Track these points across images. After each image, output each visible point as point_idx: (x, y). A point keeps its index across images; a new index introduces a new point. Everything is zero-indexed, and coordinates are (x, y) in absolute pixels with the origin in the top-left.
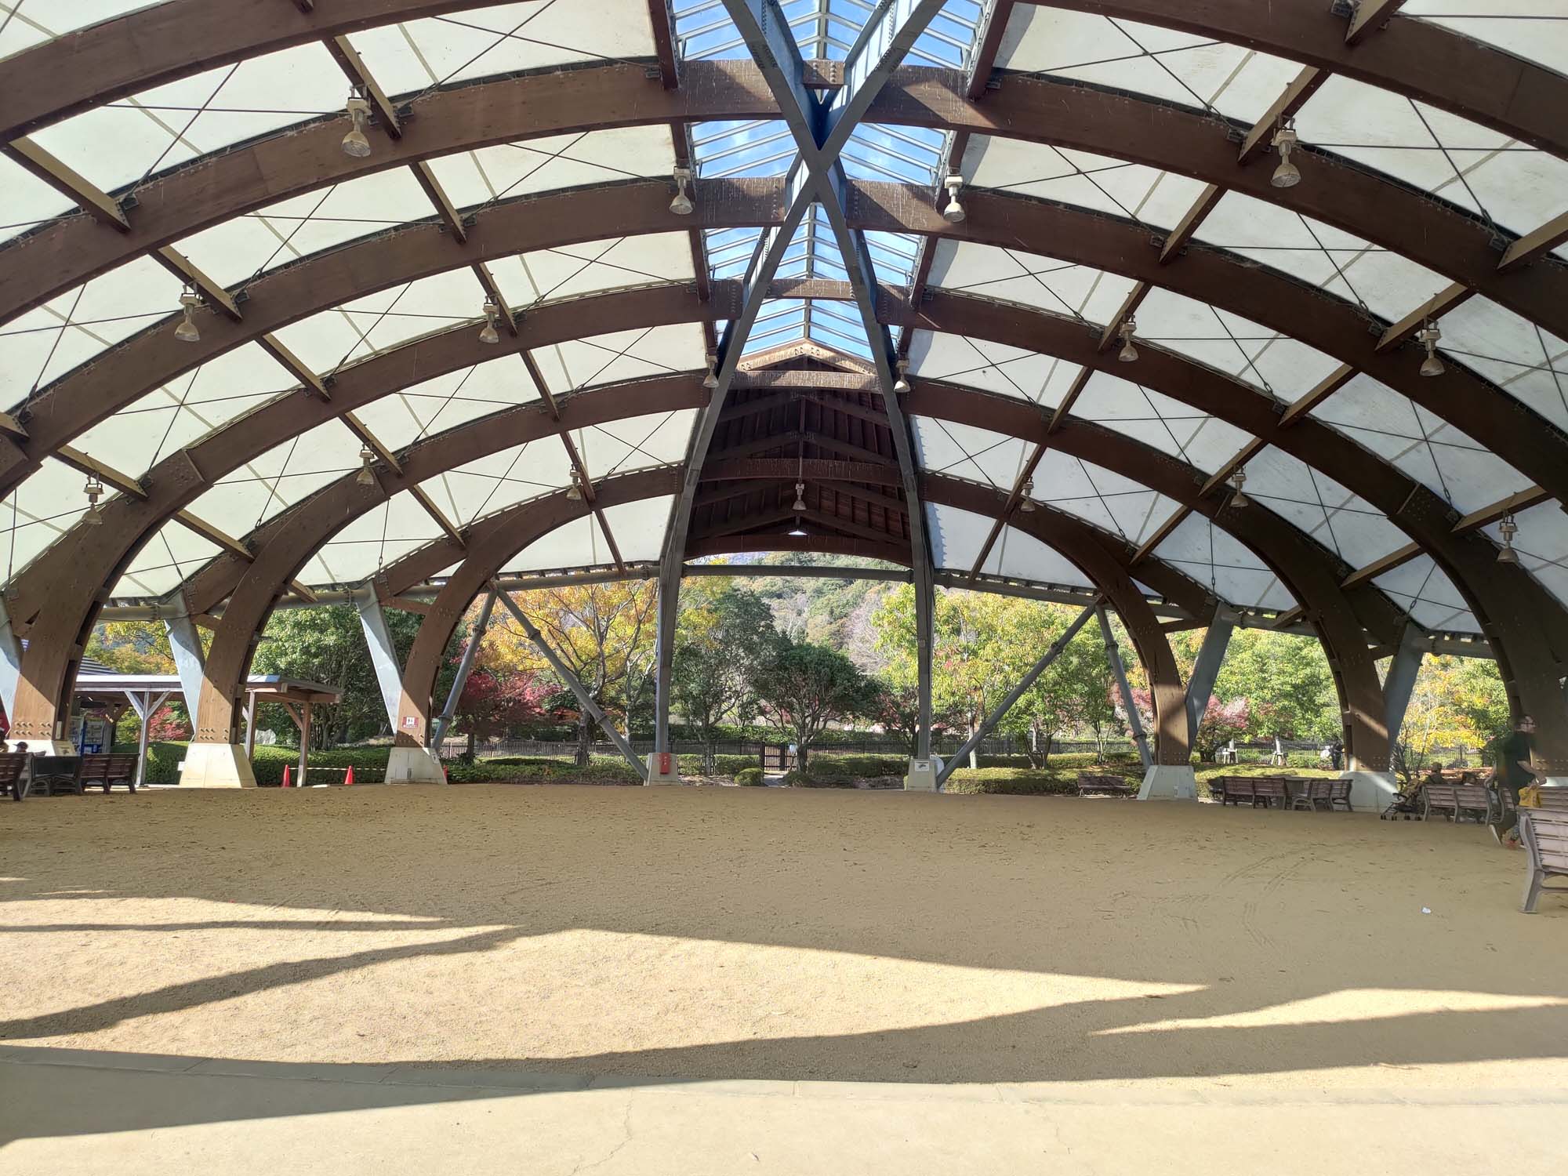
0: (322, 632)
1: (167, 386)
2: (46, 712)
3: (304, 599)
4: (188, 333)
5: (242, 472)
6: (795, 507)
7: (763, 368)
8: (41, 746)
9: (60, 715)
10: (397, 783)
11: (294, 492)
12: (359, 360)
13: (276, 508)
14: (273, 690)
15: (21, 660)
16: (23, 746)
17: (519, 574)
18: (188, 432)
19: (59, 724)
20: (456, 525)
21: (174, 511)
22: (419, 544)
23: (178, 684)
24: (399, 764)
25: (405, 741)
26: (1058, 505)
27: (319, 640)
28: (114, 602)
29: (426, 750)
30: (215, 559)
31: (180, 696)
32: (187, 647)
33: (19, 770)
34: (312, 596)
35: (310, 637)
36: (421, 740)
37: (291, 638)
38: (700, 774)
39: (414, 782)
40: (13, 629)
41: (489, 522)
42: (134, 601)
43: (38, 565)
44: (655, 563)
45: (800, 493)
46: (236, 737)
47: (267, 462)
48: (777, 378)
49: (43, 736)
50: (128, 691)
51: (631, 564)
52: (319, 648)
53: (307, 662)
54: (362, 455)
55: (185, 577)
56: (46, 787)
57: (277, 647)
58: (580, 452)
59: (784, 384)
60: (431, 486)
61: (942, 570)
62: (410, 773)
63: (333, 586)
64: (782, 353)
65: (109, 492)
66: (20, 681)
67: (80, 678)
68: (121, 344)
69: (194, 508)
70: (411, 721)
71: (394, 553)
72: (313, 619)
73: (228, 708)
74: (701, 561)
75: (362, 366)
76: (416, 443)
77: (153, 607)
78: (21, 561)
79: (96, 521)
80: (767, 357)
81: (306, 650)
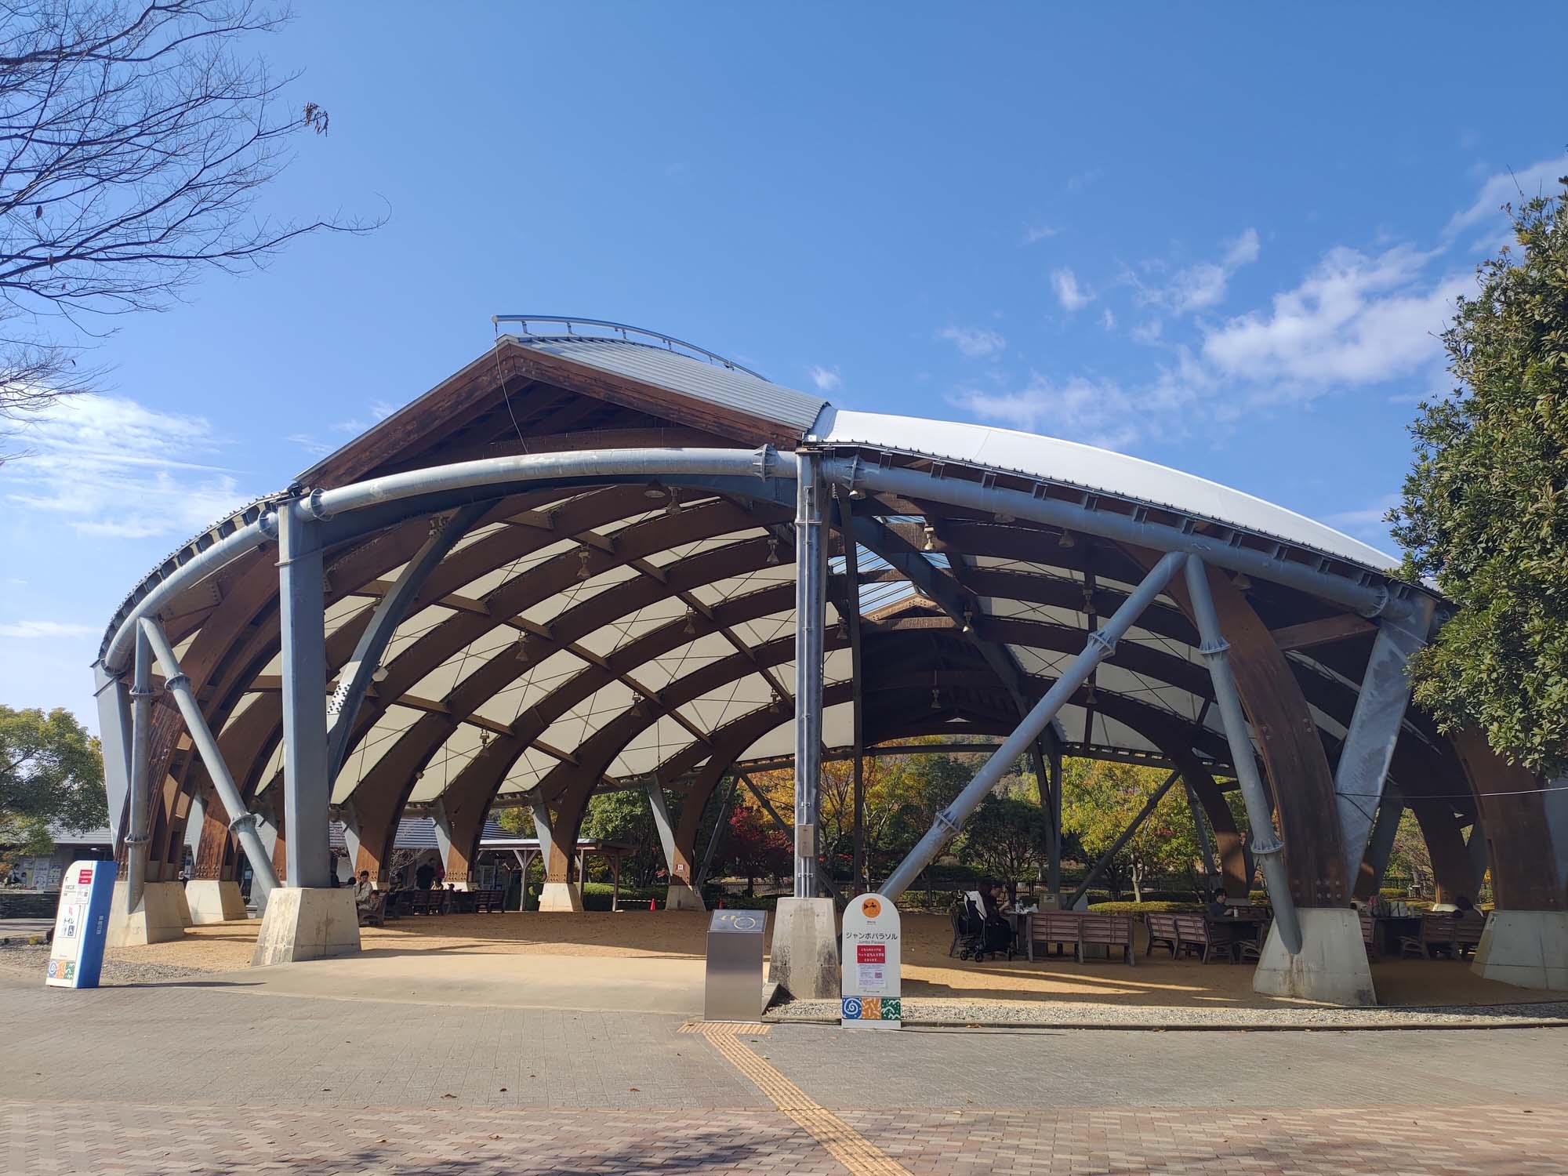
0: (633, 806)
1: (522, 676)
2: (464, 865)
3: (614, 785)
4: (521, 657)
5: (568, 715)
6: (933, 706)
7: (886, 618)
8: (462, 886)
9: (470, 868)
10: (670, 910)
11: (600, 722)
12: (626, 644)
13: (590, 732)
14: (593, 848)
15: (451, 834)
16: (452, 886)
17: (755, 761)
18: (535, 696)
19: (470, 873)
20: (705, 732)
21: (532, 741)
22: (684, 746)
23: (538, 845)
24: (673, 896)
25: (677, 881)
26: (1132, 694)
27: (632, 811)
28: (502, 796)
29: (690, 887)
30: (557, 766)
31: (540, 853)
32: (543, 822)
33: (443, 899)
34: (618, 785)
35: (626, 809)
36: (687, 881)
37: (615, 810)
38: (923, 906)
39: (682, 910)
40: (447, 817)
41: (727, 728)
42: (513, 794)
43: (460, 778)
44: (852, 747)
45: (936, 696)
46: (571, 880)
47: (581, 708)
48: (896, 624)
49: (462, 880)
50: (515, 850)
51: (835, 749)
52: (631, 816)
53: (624, 827)
54: (633, 699)
55: (541, 778)
56: (458, 909)
57: (607, 816)
58: (779, 679)
59: (901, 628)
60: (684, 710)
61: (1068, 743)
62: (679, 903)
63: (632, 777)
64: (900, 606)
65: (493, 736)
66: (451, 848)
67: (482, 842)
68: (494, 659)
69: (543, 738)
70: (680, 867)
71: (667, 754)
72: (628, 797)
73: (565, 860)
74: (881, 745)
75: (628, 648)
76: (668, 685)
77: (522, 798)
78: (451, 778)
79: (487, 754)
80: (890, 610)
81: (624, 818)
